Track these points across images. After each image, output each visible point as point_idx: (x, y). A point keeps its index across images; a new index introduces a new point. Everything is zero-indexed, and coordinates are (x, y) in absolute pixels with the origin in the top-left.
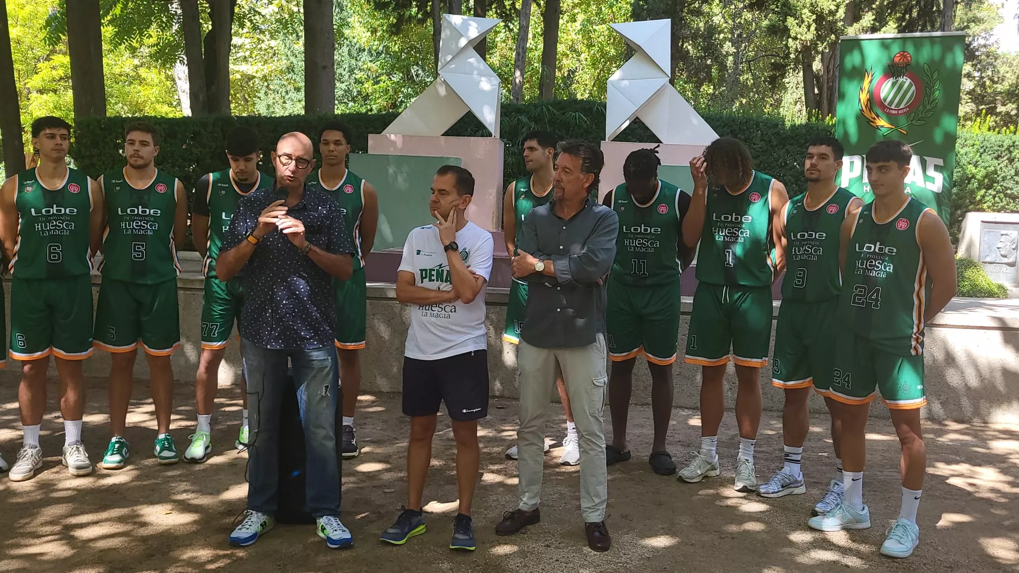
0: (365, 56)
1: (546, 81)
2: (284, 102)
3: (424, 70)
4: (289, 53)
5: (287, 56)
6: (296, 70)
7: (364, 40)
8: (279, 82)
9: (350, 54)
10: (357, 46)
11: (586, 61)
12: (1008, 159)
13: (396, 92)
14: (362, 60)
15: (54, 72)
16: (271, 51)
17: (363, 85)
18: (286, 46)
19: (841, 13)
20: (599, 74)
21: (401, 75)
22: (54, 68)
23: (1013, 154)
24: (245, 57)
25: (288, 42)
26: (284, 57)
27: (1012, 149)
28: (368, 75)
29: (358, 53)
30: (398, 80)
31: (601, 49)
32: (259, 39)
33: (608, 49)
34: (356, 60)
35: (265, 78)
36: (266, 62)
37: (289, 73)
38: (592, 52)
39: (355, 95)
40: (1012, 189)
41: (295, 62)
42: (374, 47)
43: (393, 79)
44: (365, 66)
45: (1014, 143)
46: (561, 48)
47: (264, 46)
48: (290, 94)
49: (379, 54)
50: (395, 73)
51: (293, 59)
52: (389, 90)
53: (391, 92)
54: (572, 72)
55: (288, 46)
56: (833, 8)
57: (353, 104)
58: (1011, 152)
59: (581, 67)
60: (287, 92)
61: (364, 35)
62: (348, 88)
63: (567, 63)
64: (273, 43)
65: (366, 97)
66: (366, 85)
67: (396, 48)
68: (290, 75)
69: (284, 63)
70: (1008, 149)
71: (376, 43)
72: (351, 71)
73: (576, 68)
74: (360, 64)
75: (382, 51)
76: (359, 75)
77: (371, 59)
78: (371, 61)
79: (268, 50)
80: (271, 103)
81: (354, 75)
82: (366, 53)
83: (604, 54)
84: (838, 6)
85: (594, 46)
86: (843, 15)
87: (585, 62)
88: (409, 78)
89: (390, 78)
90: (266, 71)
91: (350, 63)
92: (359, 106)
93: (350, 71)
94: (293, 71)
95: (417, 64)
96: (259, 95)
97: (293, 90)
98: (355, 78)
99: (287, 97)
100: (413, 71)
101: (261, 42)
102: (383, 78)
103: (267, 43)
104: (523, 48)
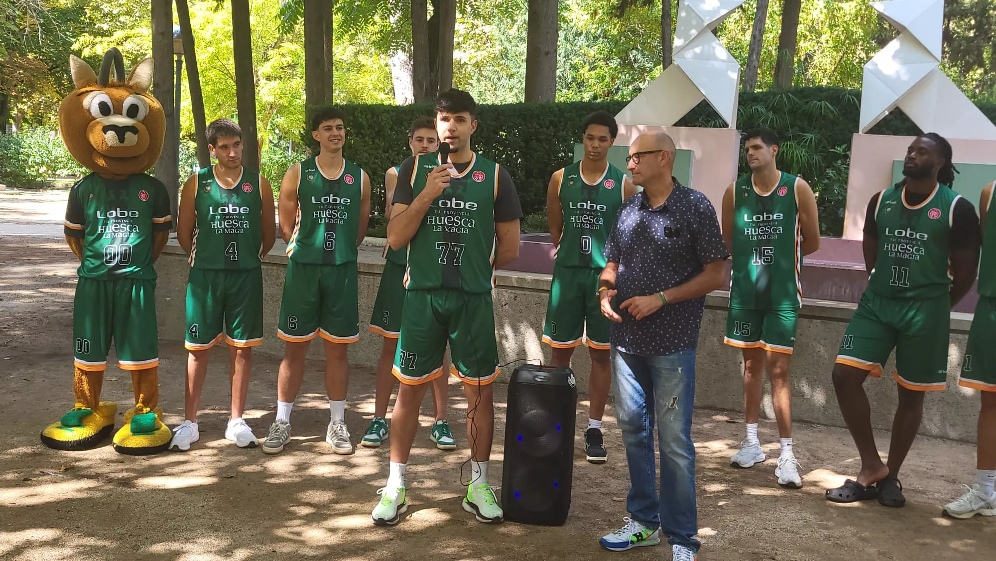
0: (581, 41)
1: (782, 66)
2: (495, 90)
3: (644, 55)
4: (503, 38)
5: (501, 41)
6: (510, 55)
7: (582, 23)
8: (491, 68)
9: (566, 39)
10: (574, 30)
11: (827, 43)
13: (612, 79)
14: (578, 44)
15: (283, 59)
16: (484, 36)
17: (578, 71)
18: (500, 31)
20: (842, 57)
21: (619, 60)
22: (283, 55)
24: (459, 43)
25: (503, 27)
26: (498, 43)
28: (583, 60)
29: (574, 37)
30: (615, 66)
31: (847, 30)
32: (473, 25)
33: (854, 29)
34: (572, 45)
35: (477, 65)
36: (478, 49)
37: (503, 59)
38: (836, 33)
39: (569, 81)
41: (509, 47)
42: (593, 31)
43: (610, 64)
44: (582, 51)
46: (801, 29)
47: (477, 31)
48: (502, 81)
49: (596, 38)
50: (613, 59)
51: (507, 44)
52: (605, 76)
53: (608, 79)
54: (809, 56)
55: (502, 30)
57: (567, 91)
59: (821, 50)
60: (499, 79)
61: (582, 18)
62: (563, 75)
63: (804, 46)
64: (487, 29)
65: (581, 85)
66: (581, 71)
67: (615, 32)
68: (504, 61)
69: (498, 48)
71: (594, 26)
72: (567, 56)
73: (815, 50)
74: (576, 48)
75: (600, 36)
76: (576, 60)
77: (587, 44)
78: (588, 46)
79: (482, 35)
80: (482, 90)
81: (570, 61)
82: (582, 37)
83: (849, 34)
85: (838, 26)
87: (825, 45)
88: (627, 64)
89: (607, 64)
90: (479, 59)
91: (566, 49)
92: (573, 93)
93: (565, 57)
94: (506, 57)
95: (637, 49)
96: (471, 81)
97: (505, 77)
98: (571, 64)
99: (499, 84)
100: (631, 56)
101: (475, 27)
102: (601, 63)
103: (480, 28)
104: (760, 30)
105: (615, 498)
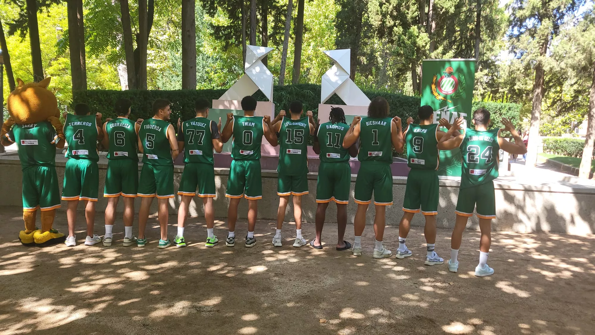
0: (210, 60)
3: (238, 67)
4: (173, 58)
7: (209, 53)
8: (168, 72)
9: (203, 59)
10: (206, 56)
11: (315, 64)
12: (499, 114)
13: (225, 78)
14: (208, 62)
15: (60, 66)
16: (164, 57)
19: (428, 47)
20: (321, 70)
21: (227, 70)
22: (60, 64)
23: (502, 112)
25: (173, 53)
26: (171, 60)
27: (501, 109)
28: (211, 69)
29: (207, 59)
30: (226, 72)
31: (322, 59)
32: (159, 51)
33: (325, 59)
34: (206, 62)
35: (161, 70)
36: (162, 62)
37: (173, 68)
38: (318, 60)
39: (205, 79)
40: (501, 127)
41: (176, 63)
42: (215, 56)
44: (210, 65)
45: (502, 106)
46: (303, 58)
47: (161, 54)
49: (217, 59)
50: (224, 69)
51: (175, 61)
53: (222, 78)
54: (308, 69)
55: (173, 55)
56: (424, 44)
57: (204, 84)
58: (500, 111)
59: (313, 67)
60: (172, 77)
61: (210, 51)
62: (202, 75)
63: (306, 65)
64: (166, 53)
65: (211, 80)
66: (210, 74)
67: (225, 57)
69: (170, 63)
70: (499, 109)
71: (215, 54)
72: (204, 67)
73: (310, 67)
74: (208, 64)
76: (207, 69)
78: (213, 63)
80: (164, 82)
81: (205, 69)
84: (426, 44)
85: (319, 57)
86: (429, 48)
88: (231, 71)
89: (222, 71)
90: (162, 67)
91: (203, 64)
92: (207, 85)
95: (235, 64)
96: (158, 78)
97: (176, 76)
98: (205, 71)
99: (172, 79)
100: (233, 68)
101: (159, 53)
102: (219, 71)
103: (162, 53)
104: (285, 59)
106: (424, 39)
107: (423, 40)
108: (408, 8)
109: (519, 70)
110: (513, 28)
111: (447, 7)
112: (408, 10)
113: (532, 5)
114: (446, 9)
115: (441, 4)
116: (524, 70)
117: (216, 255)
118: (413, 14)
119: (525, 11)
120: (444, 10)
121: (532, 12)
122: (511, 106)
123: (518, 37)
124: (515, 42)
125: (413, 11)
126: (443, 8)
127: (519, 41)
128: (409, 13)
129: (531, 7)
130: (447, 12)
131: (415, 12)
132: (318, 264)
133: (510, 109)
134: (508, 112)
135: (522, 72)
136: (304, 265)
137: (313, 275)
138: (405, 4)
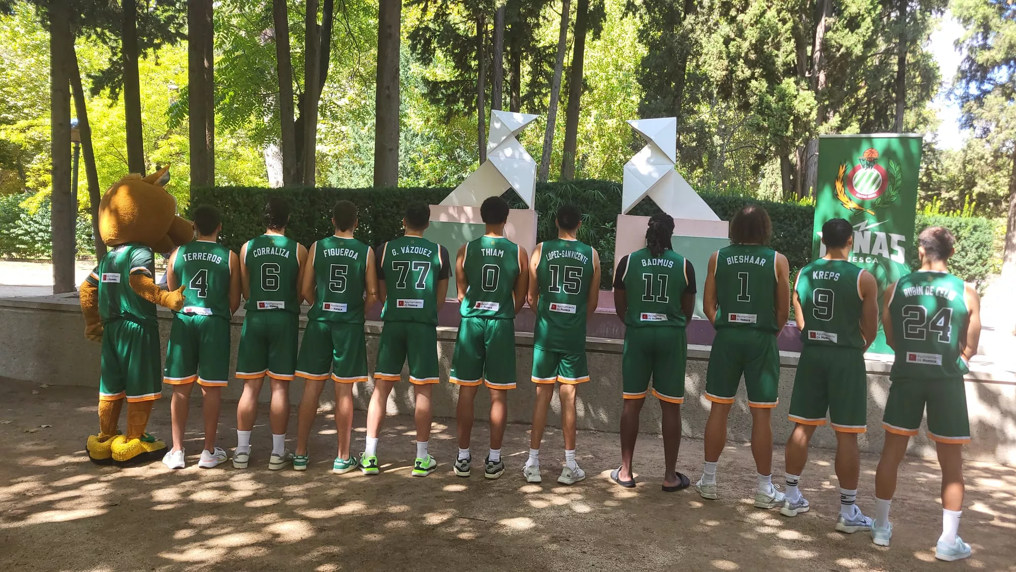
0: (418, 141)
1: (567, 164)
2: (351, 176)
3: (466, 153)
4: (357, 137)
5: (355, 139)
6: (362, 150)
7: (418, 127)
8: (347, 159)
9: (406, 138)
10: (412, 132)
12: (956, 237)
13: (442, 169)
14: (415, 143)
15: (172, 148)
16: (342, 135)
17: (415, 163)
18: (354, 131)
19: (814, 115)
20: (608, 159)
21: (447, 156)
22: (171, 145)
23: (960, 233)
24: (321, 139)
25: (356, 128)
26: (352, 140)
27: (958, 229)
28: (419, 155)
29: (412, 138)
30: (444, 160)
31: (610, 139)
32: (332, 125)
33: (615, 138)
34: (411, 144)
35: (335, 156)
36: (337, 143)
37: (356, 152)
38: (603, 141)
39: (409, 171)
40: (959, 262)
41: (361, 144)
42: (426, 134)
43: (440, 159)
44: (419, 148)
45: (960, 224)
46: (579, 136)
47: (336, 130)
48: (356, 169)
49: (429, 139)
50: (442, 155)
51: (359, 141)
52: (436, 168)
53: (439, 170)
54: (585, 157)
55: (356, 130)
56: (807, 111)
57: (407, 179)
58: (958, 232)
59: (593, 152)
60: (354, 168)
61: (418, 124)
62: (404, 166)
63: (581, 149)
64: (344, 128)
65: (418, 174)
66: (418, 164)
67: (443, 135)
68: (357, 154)
69: (352, 145)
70: (956, 229)
71: (428, 130)
72: (407, 152)
73: (589, 153)
74: (414, 146)
75: (432, 137)
76: (413, 155)
77: (422, 143)
78: (423, 145)
79: (340, 134)
80: (340, 176)
81: (409, 156)
82: (418, 137)
83: (612, 142)
84: (811, 109)
85: (604, 136)
86: (816, 117)
87: (596, 149)
88: (452, 159)
89: (438, 158)
90: (337, 152)
91: (406, 146)
92: (412, 180)
93: (405, 152)
94: (359, 151)
95: (460, 148)
96: (331, 169)
97: (359, 167)
98: (409, 158)
99: (353, 171)
100: (456, 153)
101: (334, 127)
102: (433, 158)
103: (338, 128)
104: (550, 137)
105: (446, 500)
106: (808, 102)
107: (805, 103)
108: (777, 46)
109: (982, 158)
110: (968, 83)
111: (848, 44)
112: (778, 49)
113: (1007, 41)
114: (847, 48)
115: (838, 40)
116: (992, 158)
117: (437, 493)
118: (787, 56)
119: (993, 52)
120: (843, 50)
121: (1007, 53)
122: (978, 224)
123: (980, 100)
124: (974, 108)
125: (786, 52)
126: (841, 46)
127: (981, 105)
128: (780, 55)
129: (1007, 45)
130: (849, 53)
131: (791, 53)
132: (632, 519)
133: (975, 228)
134: (972, 234)
135: (989, 161)
136: (606, 520)
137: (627, 543)
138: (773, 40)
